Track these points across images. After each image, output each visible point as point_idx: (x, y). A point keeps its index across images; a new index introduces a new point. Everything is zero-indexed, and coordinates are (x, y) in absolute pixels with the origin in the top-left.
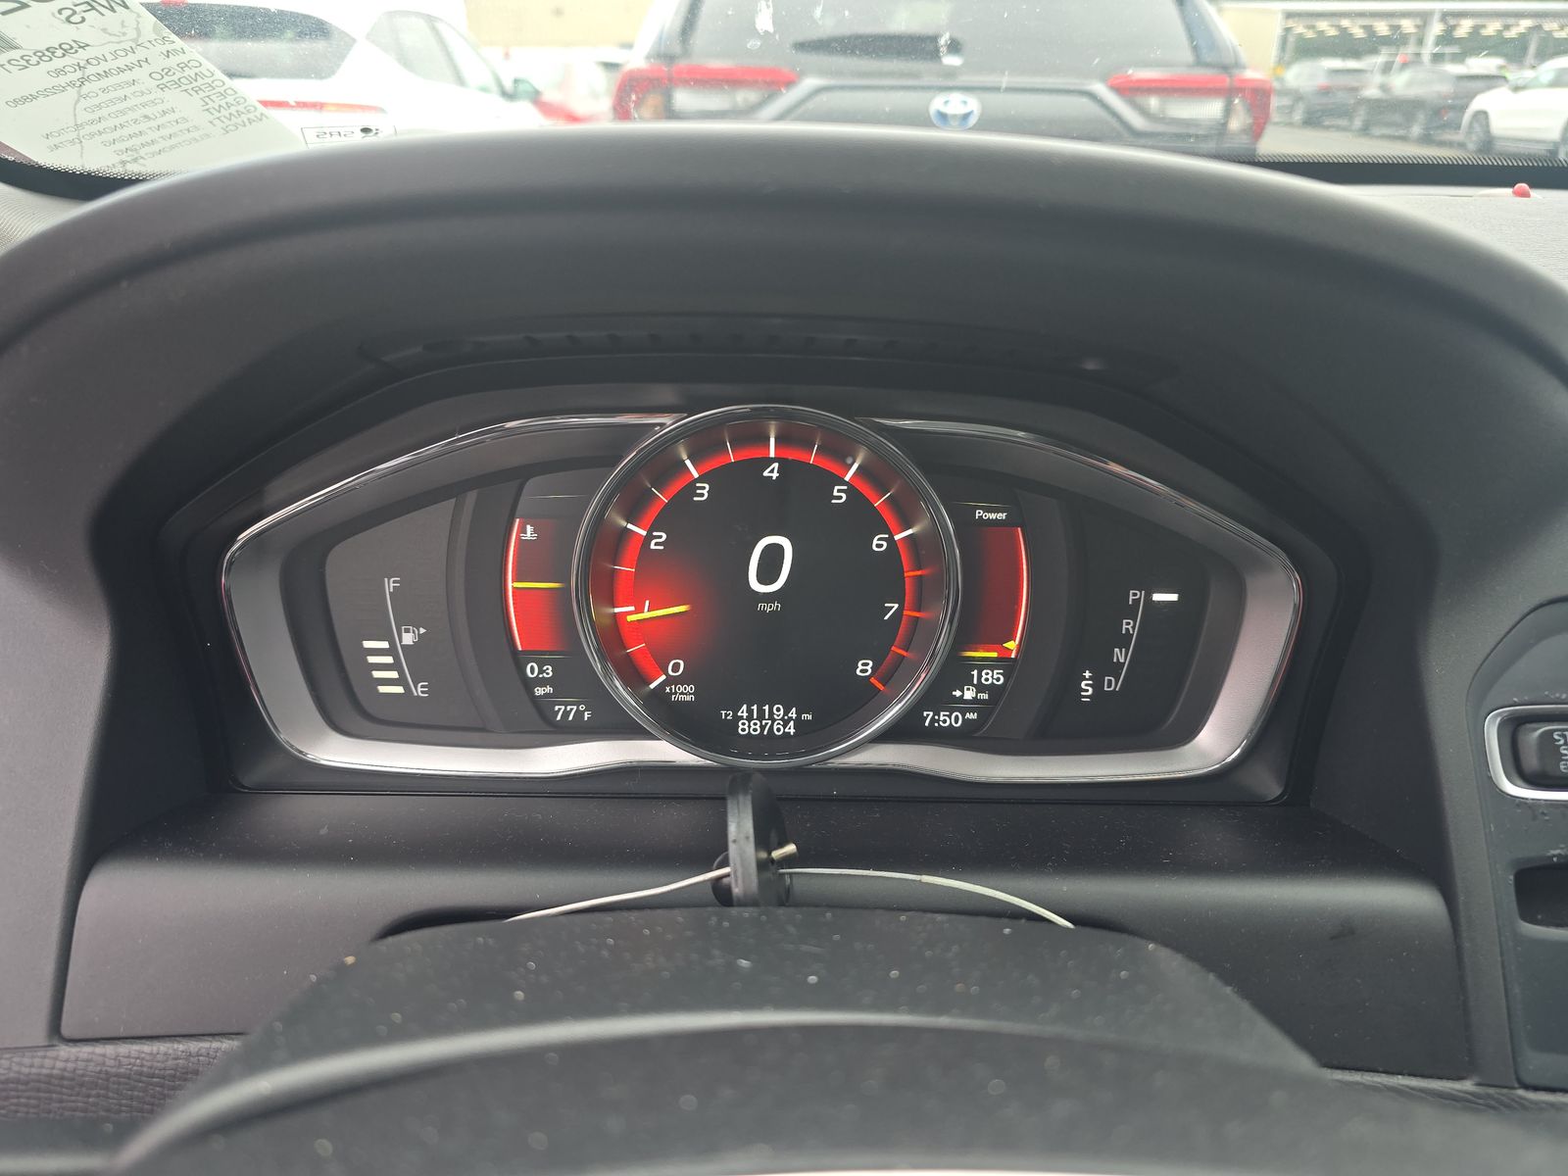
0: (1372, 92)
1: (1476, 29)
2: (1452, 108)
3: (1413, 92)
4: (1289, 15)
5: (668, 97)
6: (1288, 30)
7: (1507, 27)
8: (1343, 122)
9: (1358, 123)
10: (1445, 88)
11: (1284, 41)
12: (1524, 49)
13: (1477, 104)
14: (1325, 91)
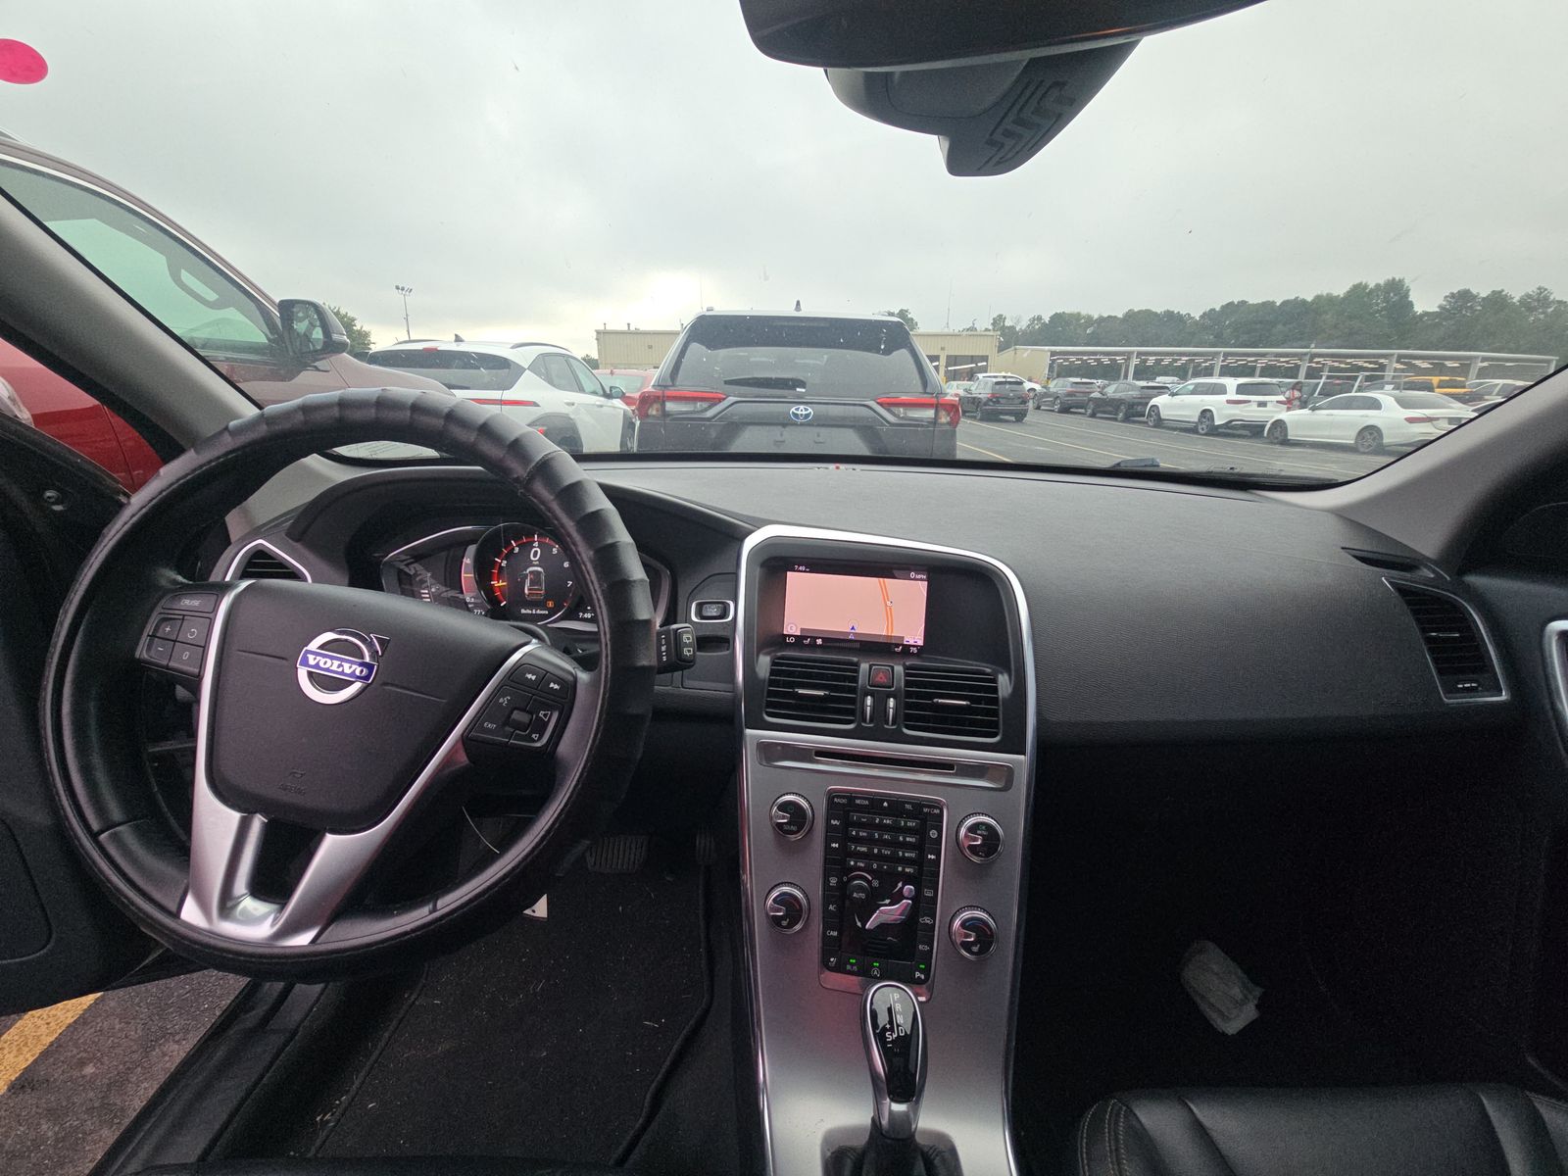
0: (1096, 395)
1: (1158, 362)
2: (1139, 404)
3: (1118, 395)
4: (1053, 354)
5: (663, 406)
6: (1053, 361)
7: (1175, 361)
8: (1083, 411)
9: (1089, 411)
10: (1135, 393)
11: (1051, 367)
12: (1186, 373)
13: (1154, 401)
14: (1070, 394)
